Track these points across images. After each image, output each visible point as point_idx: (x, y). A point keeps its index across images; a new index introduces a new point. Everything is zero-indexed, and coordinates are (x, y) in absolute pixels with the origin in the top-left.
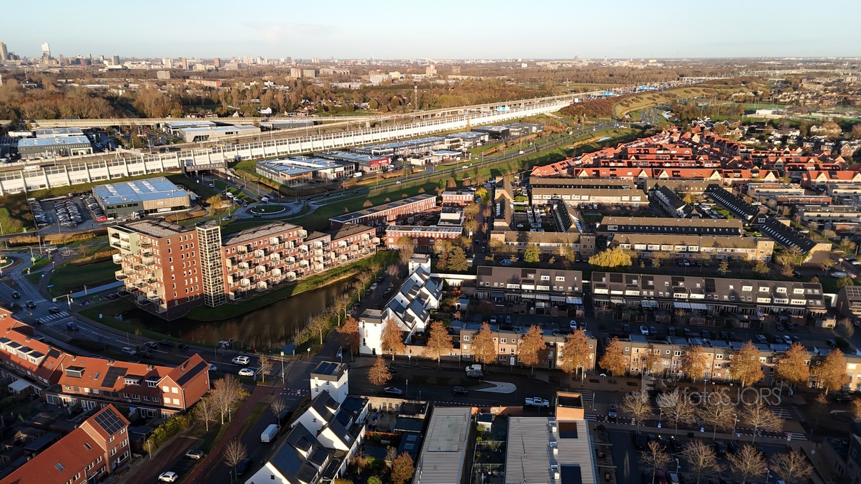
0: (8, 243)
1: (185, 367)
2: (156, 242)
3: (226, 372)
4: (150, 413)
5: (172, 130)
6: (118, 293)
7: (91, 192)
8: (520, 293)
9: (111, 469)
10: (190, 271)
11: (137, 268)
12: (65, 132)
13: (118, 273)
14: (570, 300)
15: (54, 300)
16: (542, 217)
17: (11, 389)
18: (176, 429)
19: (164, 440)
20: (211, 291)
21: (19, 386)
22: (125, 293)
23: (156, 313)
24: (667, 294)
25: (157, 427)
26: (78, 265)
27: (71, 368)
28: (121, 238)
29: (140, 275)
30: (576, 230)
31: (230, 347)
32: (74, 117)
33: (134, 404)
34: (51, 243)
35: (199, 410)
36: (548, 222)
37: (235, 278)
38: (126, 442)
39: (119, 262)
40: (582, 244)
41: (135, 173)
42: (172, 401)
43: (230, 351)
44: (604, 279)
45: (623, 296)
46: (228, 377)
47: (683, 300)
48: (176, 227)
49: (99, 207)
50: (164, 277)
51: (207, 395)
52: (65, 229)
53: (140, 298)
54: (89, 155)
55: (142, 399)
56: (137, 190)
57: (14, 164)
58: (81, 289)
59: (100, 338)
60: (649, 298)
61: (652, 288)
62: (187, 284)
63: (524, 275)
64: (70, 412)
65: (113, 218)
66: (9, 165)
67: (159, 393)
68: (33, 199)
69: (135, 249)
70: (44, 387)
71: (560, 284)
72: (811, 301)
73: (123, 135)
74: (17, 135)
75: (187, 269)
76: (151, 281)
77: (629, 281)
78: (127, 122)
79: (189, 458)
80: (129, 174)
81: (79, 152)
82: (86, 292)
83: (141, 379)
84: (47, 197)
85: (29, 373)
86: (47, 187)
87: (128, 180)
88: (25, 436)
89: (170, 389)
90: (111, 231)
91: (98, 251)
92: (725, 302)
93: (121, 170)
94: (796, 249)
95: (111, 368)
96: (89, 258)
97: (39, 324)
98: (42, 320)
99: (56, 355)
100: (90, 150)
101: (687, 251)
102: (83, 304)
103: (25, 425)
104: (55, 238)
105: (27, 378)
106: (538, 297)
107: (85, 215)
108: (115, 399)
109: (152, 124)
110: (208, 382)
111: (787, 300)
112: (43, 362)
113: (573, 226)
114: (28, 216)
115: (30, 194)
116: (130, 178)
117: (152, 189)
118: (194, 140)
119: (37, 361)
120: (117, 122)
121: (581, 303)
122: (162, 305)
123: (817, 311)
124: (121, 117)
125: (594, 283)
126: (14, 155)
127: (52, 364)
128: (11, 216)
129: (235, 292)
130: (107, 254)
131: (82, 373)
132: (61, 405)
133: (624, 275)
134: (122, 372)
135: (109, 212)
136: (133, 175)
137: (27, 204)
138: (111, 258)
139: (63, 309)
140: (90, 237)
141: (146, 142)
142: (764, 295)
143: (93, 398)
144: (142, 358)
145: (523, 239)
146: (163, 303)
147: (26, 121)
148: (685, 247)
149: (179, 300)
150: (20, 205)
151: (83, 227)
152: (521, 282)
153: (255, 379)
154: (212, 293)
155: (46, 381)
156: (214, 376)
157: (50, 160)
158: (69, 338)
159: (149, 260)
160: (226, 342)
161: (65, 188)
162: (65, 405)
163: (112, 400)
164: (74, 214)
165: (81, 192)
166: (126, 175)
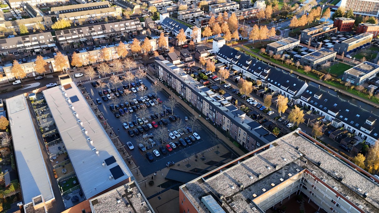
8: (25, 48)
14: (50, 45)
16: (20, 13)
24: (89, 34)
30: (40, 16)
36: (25, 15)
40: (46, 21)
44: (61, 33)
45: (72, 39)
47: (96, 35)
60: (82, 37)
61: (82, 33)
63: (24, 39)
71: (42, 40)
72: (137, 26)
77: (72, 32)
92: (110, 33)
94: (129, 9)
101: (92, 17)
106: (34, 47)
111: (130, 27)
113: (38, 14)
121: (55, 45)
123: (140, 29)
125: (58, 36)
133: (69, 30)
142: (122, 27)
145: (15, 24)
148: (90, 15)
152: (23, 43)
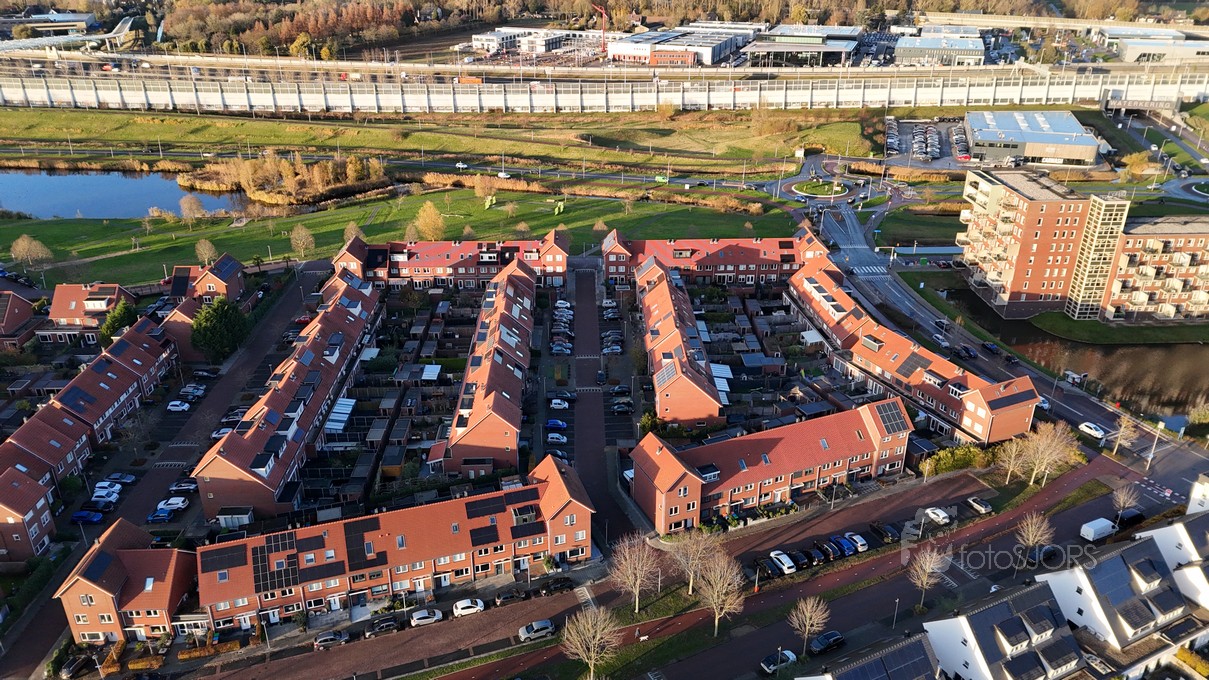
0: (850, 167)
1: (1005, 387)
2: (1024, 205)
3: (1062, 418)
4: (941, 428)
5: (1107, 41)
6: (951, 262)
7: (962, 119)
9: (876, 473)
10: (1059, 258)
11: (988, 235)
12: (957, 32)
13: (960, 236)
15: (877, 249)
17: (803, 338)
18: (966, 463)
19: (947, 469)
20: (1080, 296)
21: (811, 337)
22: (960, 264)
23: (990, 303)
25: (944, 448)
26: (916, 213)
27: (870, 337)
28: (980, 189)
29: (987, 245)
31: (1080, 385)
32: (975, 11)
33: (927, 409)
34: (895, 178)
35: (1004, 451)
37: (1124, 287)
38: (902, 450)
39: (967, 221)
41: (1029, 100)
42: (973, 425)
43: (1078, 390)
46: (1062, 425)
48: (1061, 190)
49: (966, 142)
50: (1018, 257)
51: (1022, 436)
52: (916, 164)
53: (977, 277)
54: (977, 67)
55: (937, 407)
56: (1023, 125)
57: (885, 69)
58: (909, 243)
59: (913, 313)
62: (1047, 275)
64: (853, 388)
65: (978, 160)
66: (880, 69)
67: (959, 407)
68: (892, 117)
69: (993, 208)
70: (836, 349)
73: (1032, 42)
74: (899, 32)
75: (1055, 255)
76: (999, 258)
78: (1044, 22)
79: (972, 507)
80: (1021, 100)
81: (966, 61)
82: (914, 250)
83: (944, 382)
84: (908, 120)
85: (825, 326)
86: (912, 105)
87: (1016, 109)
88: (801, 394)
89: (976, 409)
90: (971, 177)
91: (945, 200)
93: (1012, 93)
95: (914, 354)
96: (931, 208)
97: (852, 273)
98: (856, 270)
99: (858, 316)
100: (980, 60)
102: (907, 263)
103: (804, 383)
104: (900, 172)
105: (821, 331)
107: (945, 149)
108: (906, 393)
109: (1079, 29)
110: (1029, 420)
112: (842, 319)
114: (879, 139)
115: (890, 111)
116: (1020, 106)
117: (1046, 127)
118: (1138, 60)
119: (838, 316)
120: (1030, 22)
122: (1002, 295)
124: (1039, 14)
126: (888, 57)
127: (849, 326)
128: (862, 134)
129: (1118, 309)
130: (954, 207)
131: (880, 347)
132: (847, 376)
134: (925, 364)
135: (977, 150)
136: (1025, 103)
137: (884, 123)
138: (957, 214)
139: (881, 263)
140: (942, 180)
141: (1062, 56)
143: (882, 381)
144: (955, 356)
146: (1004, 292)
147: (916, 13)
149: (1029, 296)
150: (876, 123)
151: (937, 165)
153: (1102, 443)
154: (1080, 299)
155: (839, 342)
156: (1041, 415)
157: (928, 68)
158: (878, 301)
159: (1007, 227)
160: (1075, 376)
161: (933, 108)
162: (850, 378)
163: (902, 394)
164: (932, 146)
165: (951, 117)
166: (1017, 101)
